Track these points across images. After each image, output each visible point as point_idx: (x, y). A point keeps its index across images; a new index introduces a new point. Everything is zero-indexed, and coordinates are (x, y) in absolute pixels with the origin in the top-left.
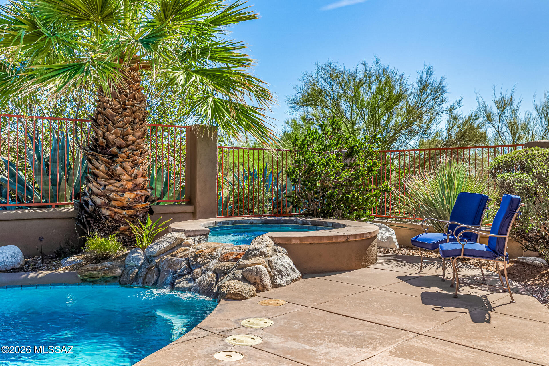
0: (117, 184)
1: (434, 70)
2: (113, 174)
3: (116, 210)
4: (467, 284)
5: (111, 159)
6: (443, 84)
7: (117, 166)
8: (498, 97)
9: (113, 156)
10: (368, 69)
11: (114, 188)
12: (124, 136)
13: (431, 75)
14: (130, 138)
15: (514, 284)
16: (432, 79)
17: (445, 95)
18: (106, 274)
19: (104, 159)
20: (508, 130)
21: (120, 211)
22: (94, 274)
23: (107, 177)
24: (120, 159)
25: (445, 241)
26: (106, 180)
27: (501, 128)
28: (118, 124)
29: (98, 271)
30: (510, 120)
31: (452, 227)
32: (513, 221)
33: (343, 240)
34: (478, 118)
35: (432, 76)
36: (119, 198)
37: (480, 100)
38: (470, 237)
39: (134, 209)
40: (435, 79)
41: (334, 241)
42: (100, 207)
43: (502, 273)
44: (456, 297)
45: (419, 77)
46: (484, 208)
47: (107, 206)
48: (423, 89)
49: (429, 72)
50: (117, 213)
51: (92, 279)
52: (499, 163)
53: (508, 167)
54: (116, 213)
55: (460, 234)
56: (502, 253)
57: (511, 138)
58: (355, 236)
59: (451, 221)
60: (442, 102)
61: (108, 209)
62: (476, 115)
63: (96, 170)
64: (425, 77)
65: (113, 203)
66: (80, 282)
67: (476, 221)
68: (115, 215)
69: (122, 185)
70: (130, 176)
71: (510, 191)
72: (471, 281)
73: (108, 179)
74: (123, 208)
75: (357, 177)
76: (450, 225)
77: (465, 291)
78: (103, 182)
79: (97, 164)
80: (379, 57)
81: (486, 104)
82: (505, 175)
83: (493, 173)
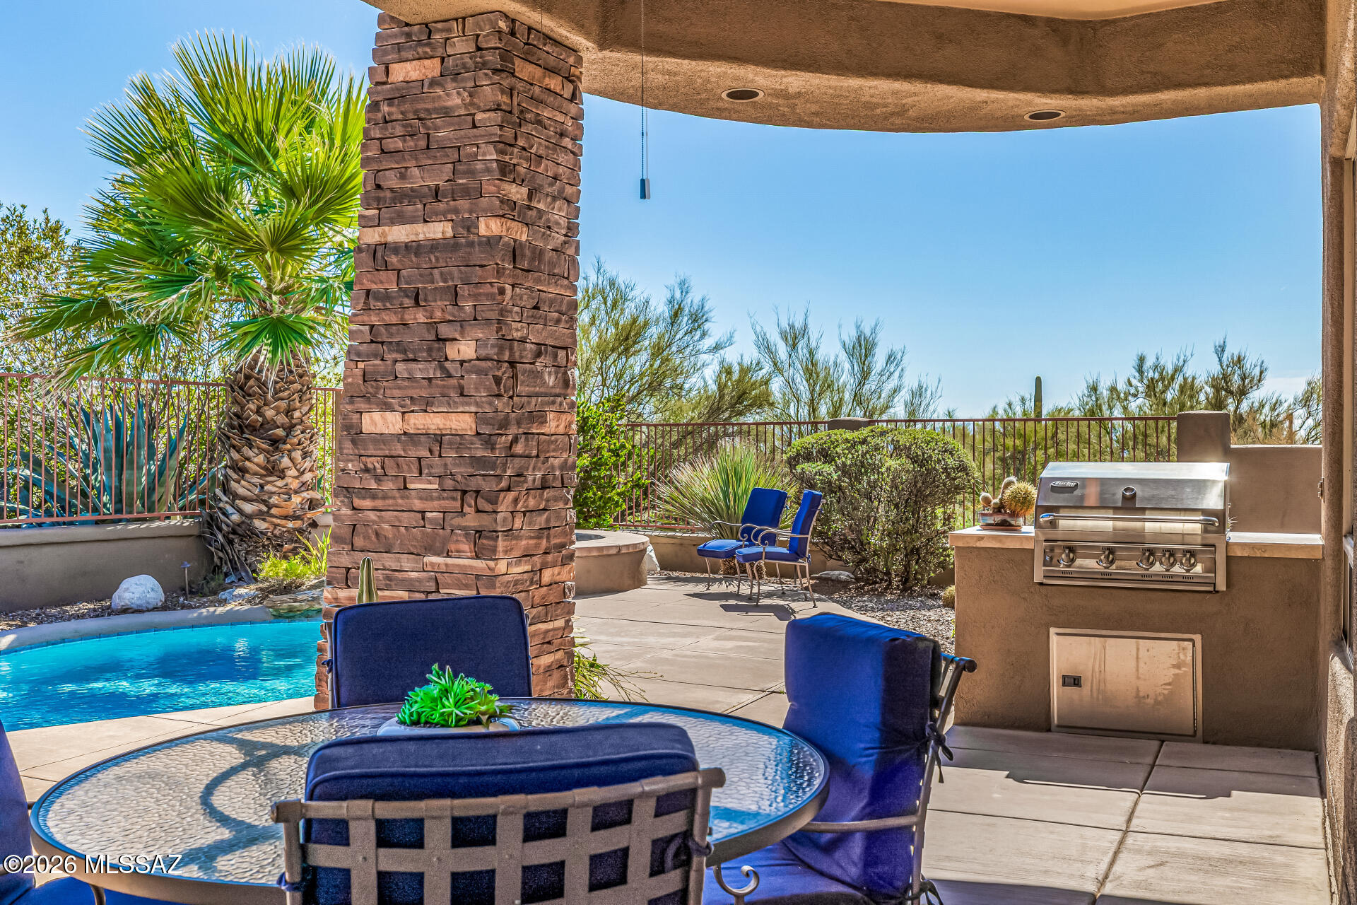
0: (280, 483)
1: (692, 284)
2: (273, 468)
3: (278, 521)
4: (765, 597)
5: (271, 445)
6: (706, 309)
7: (282, 457)
8: (785, 325)
9: (275, 442)
10: (591, 285)
11: (274, 489)
12: (288, 412)
13: (687, 293)
14: (297, 414)
15: (816, 596)
16: (689, 301)
17: (707, 326)
18: (311, 606)
19: (264, 446)
20: (804, 382)
21: (283, 522)
22: (295, 607)
23: (263, 472)
24: (288, 446)
25: (741, 547)
26: (262, 476)
27: (793, 375)
28: (281, 395)
29: (301, 601)
30: (807, 365)
31: (747, 531)
32: (814, 523)
33: (614, 551)
34: (761, 369)
35: (689, 295)
36: (283, 504)
37: (758, 329)
38: (771, 539)
39: (302, 520)
40: (694, 298)
41: (605, 553)
42: (250, 517)
43: (807, 589)
44: (757, 606)
45: (669, 296)
46: (783, 507)
47: (260, 515)
48: (676, 315)
49: (684, 287)
50: (279, 525)
51: (291, 614)
52: (798, 451)
53: (808, 457)
54: (276, 525)
55: (759, 538)
56: (804, 555)
57: (808, 393)
58: (628, 546)
59: (743, 522)
60: (704, 335)
61: (264, 520)
62: (758, 363)
63: (247, 463)
64: (678, 295)
65: (273, 511)
66: (272, 618)
67: (774, 522)
68: (275, 528)
69: (286, 485)
70: (298, 470)
71: (812, 486)
72: (769, 595)
73: (265, 476)
74: (286, 518)
75: (597, 465)
76: (744, 529)
77: (764, 602)
78: (256, 480)
79: (250, 454)
80: (602, 260)
81: (768, 336)
82: (805, 466)
83: (792, 462)
